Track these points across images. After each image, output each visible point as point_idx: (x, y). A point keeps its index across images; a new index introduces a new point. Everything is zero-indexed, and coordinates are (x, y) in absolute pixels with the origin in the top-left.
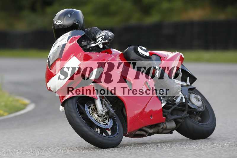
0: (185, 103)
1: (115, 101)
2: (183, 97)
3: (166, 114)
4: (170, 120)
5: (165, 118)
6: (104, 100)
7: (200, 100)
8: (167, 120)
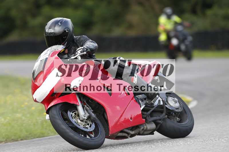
0: (162, 106)
1: (97, 107)
2: (161, 100)
3: (145, 116)
4: (149, 122)
5: (145, 120)
6: (86, 106)
7: (178, 102)
8: (147, 122)
